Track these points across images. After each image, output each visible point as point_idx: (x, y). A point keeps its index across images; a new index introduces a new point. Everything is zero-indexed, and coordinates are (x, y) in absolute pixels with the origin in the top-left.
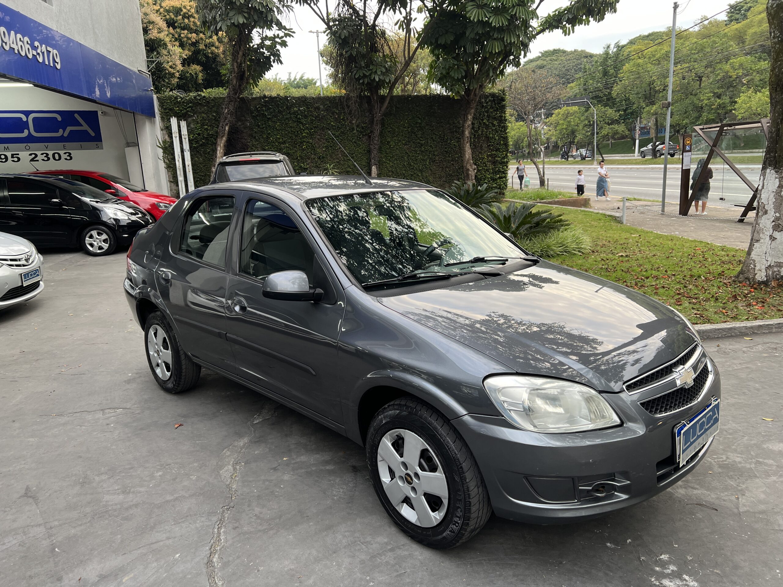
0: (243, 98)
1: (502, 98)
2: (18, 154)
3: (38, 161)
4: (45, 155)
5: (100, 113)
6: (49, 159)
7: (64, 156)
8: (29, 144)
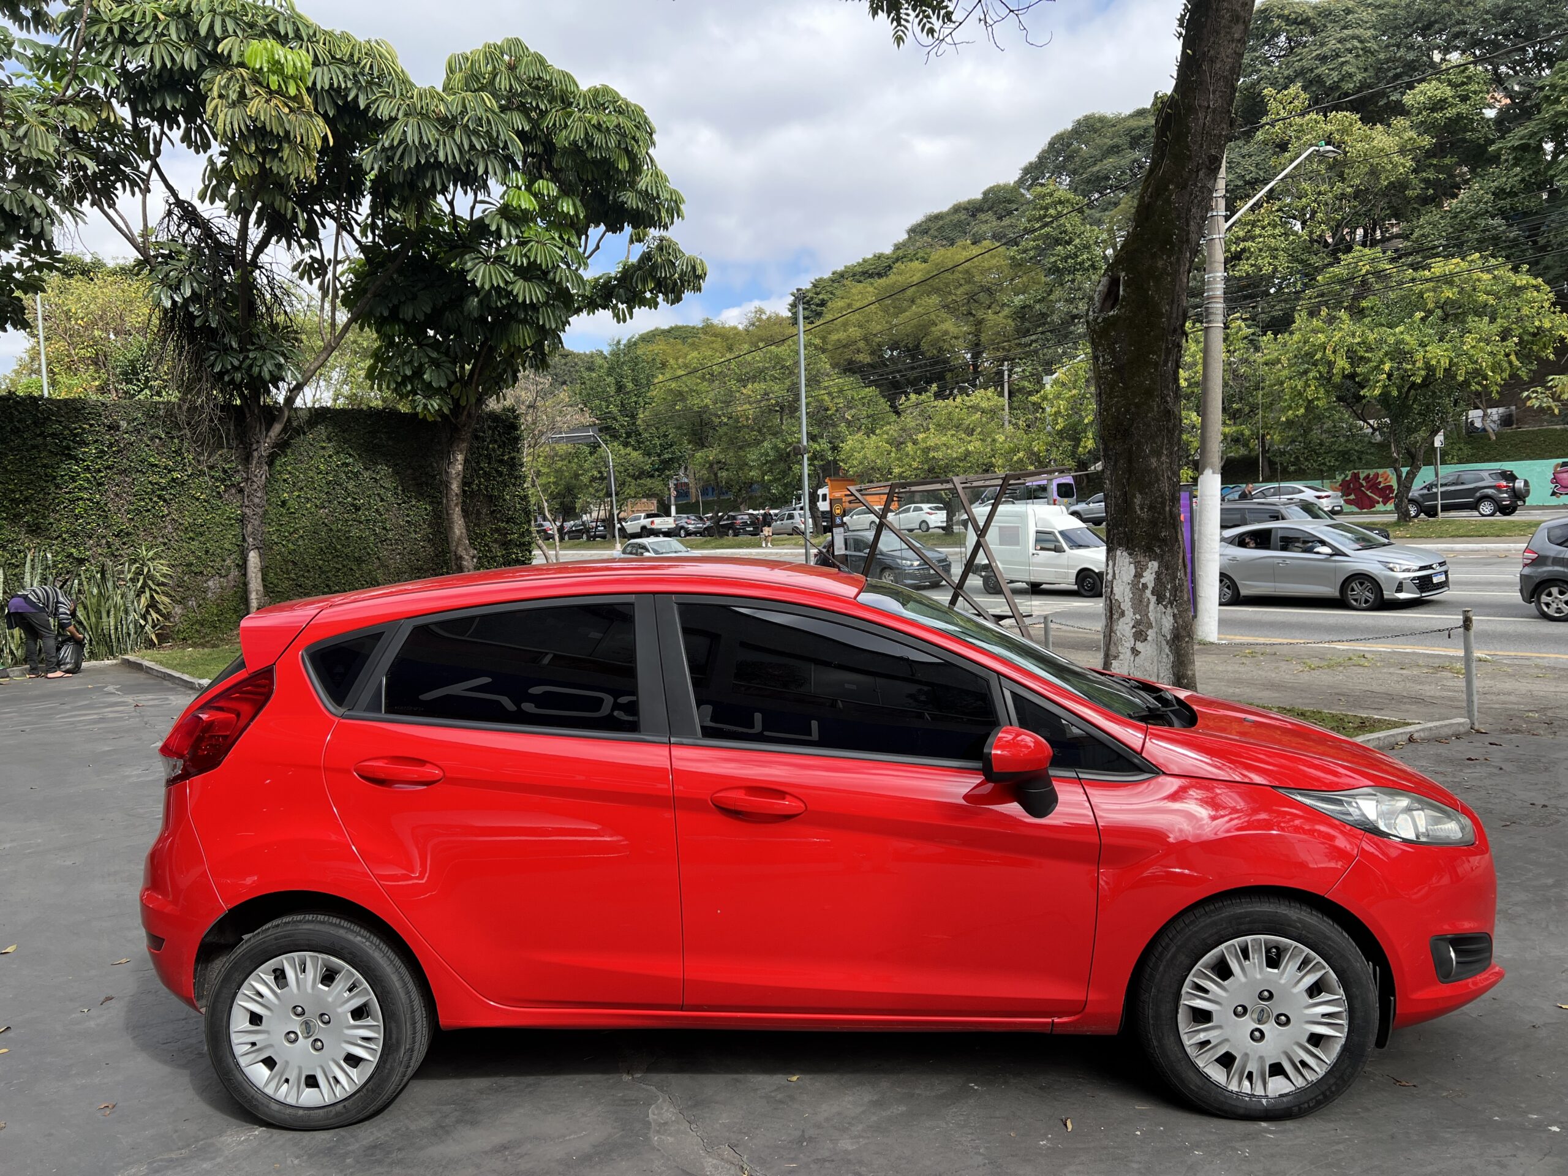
1: (512, 423)
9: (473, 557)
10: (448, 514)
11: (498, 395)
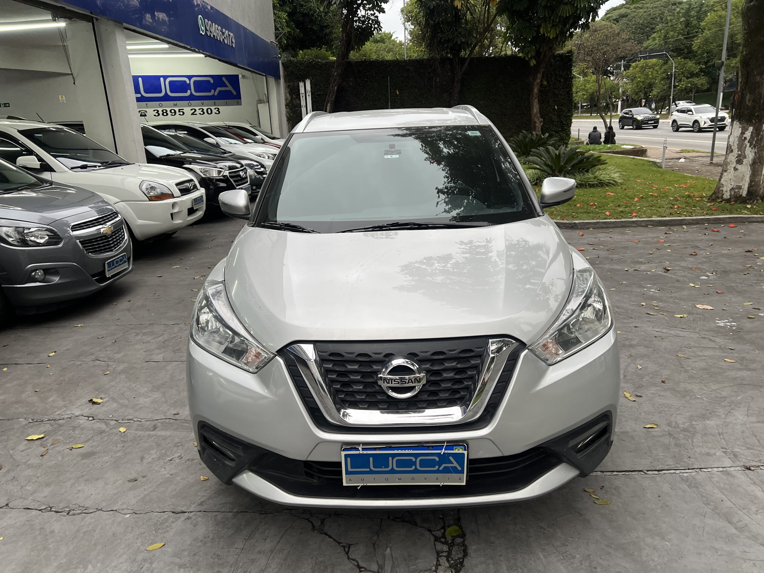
0: (350, 61)
1: (569, 58)
2: (183, 109)
3: (196, 114)
4: (201, 110)
5: (240, 76)
6: (204, 113)
7: (214, 111)
8: (191, 102)
9: (541, 122)
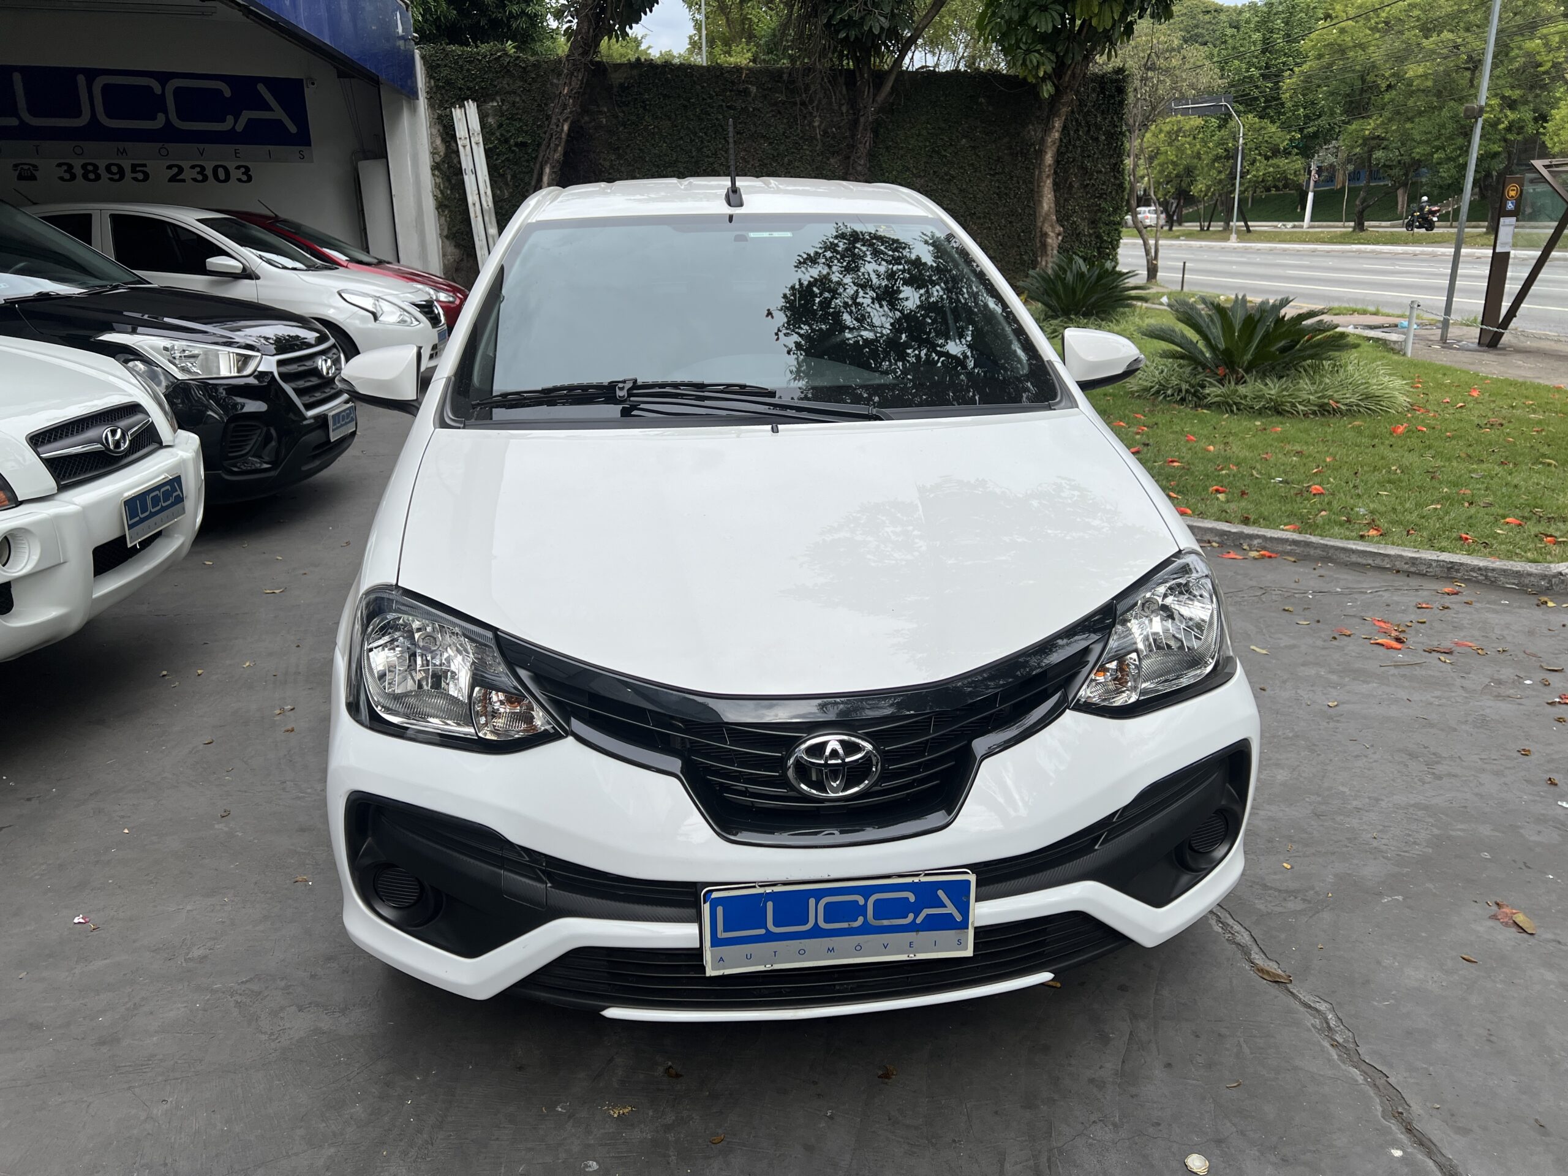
0: (601, 62)
1: (1119, 85)
2: (145, 166)
3: (183, 181)
4: (198, 169)
5: (307, 84)
6: (205, 178)
7: (236, 174)
8: (166, 145)
9: (1059, 234)
10: (1039, 186)
11: (1110, 51)
